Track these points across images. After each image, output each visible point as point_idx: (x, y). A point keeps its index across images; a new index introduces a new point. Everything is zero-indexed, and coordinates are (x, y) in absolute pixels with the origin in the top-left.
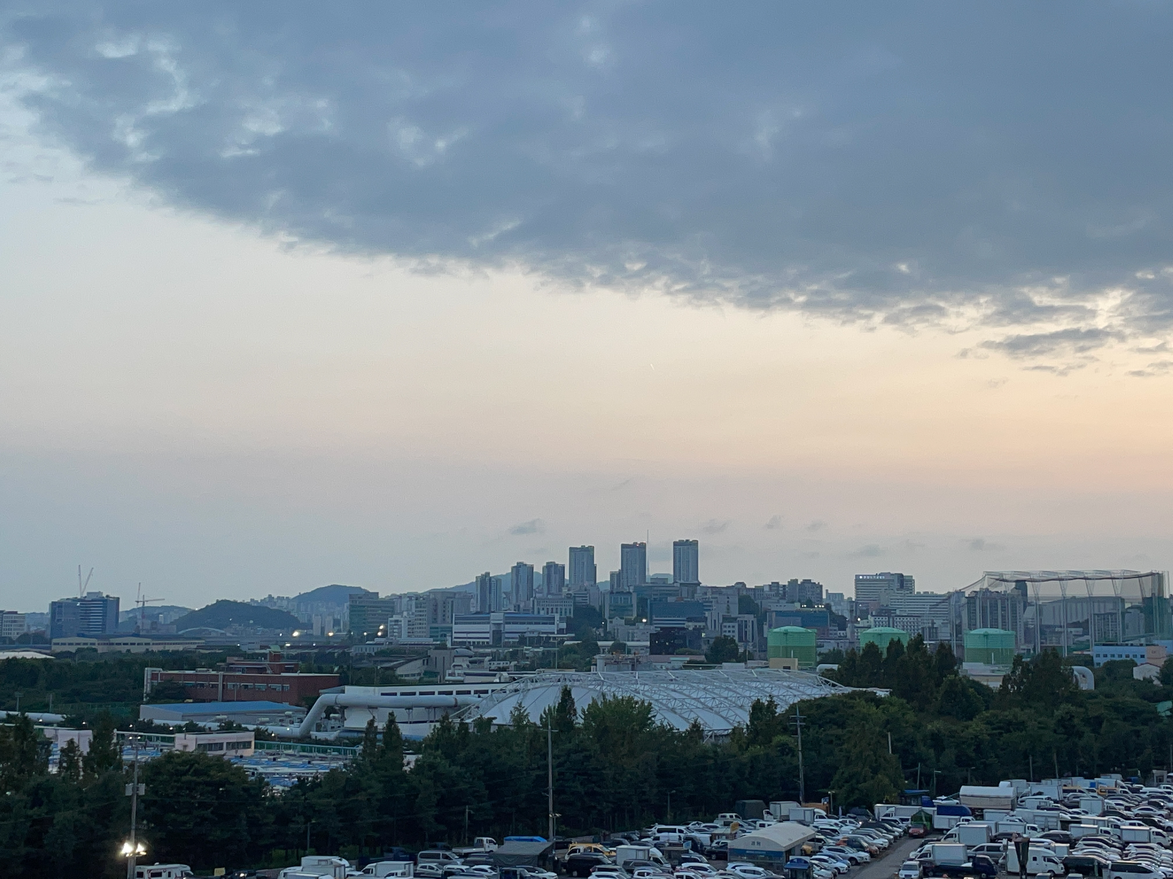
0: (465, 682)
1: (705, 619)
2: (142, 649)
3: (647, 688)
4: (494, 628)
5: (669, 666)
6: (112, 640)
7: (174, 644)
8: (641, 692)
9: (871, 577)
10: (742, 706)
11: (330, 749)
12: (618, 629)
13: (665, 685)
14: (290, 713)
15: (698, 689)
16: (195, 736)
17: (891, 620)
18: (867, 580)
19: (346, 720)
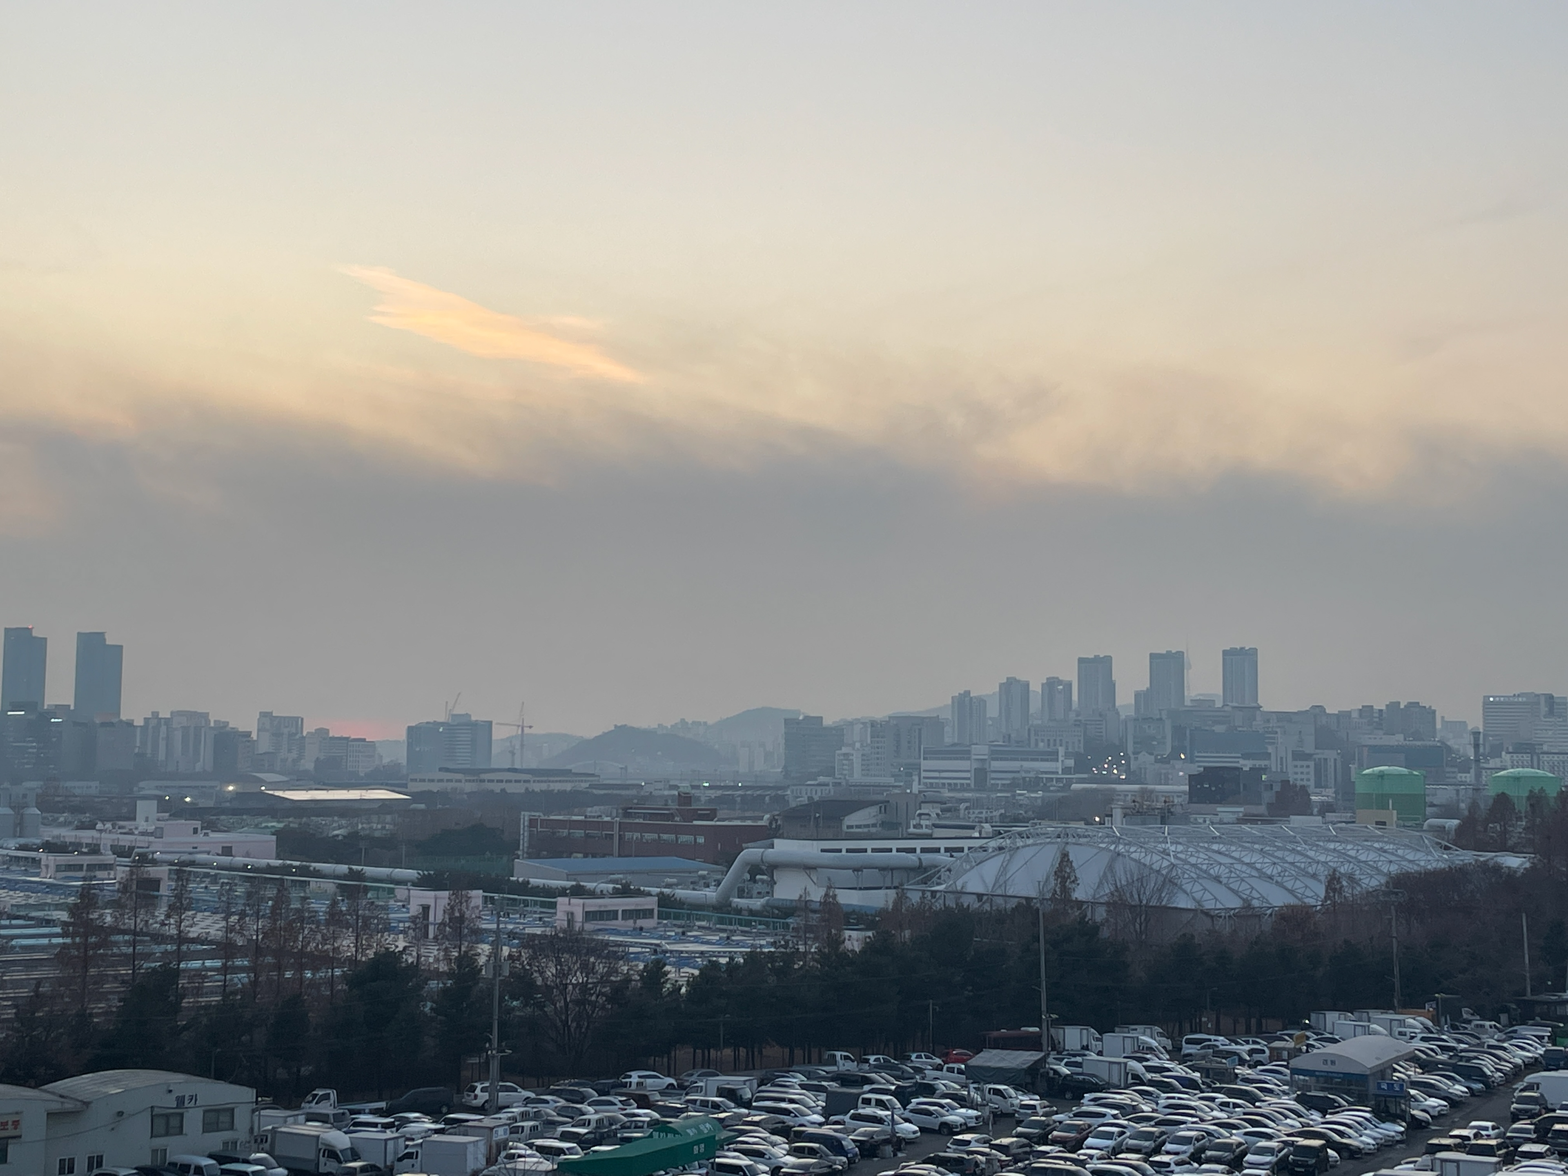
0: (935, 836)
1: (1268, 756)
2: (519, 789)
3: (1180, 848)
4: (976, 765)
5: (1216, 819)
6: (484, 776)
7: (560, 781)
8: (1172, 854)
9: (1507, 699)
10: (1314, 874)
11: (755, 921)
12: (1145, 769)
13: (1206, 845)
14: (706, 873)
15: (1253, 850)
16: (582, 901)
17: (1535, 758)
18: (1500, 703)
19: (775, 883)
